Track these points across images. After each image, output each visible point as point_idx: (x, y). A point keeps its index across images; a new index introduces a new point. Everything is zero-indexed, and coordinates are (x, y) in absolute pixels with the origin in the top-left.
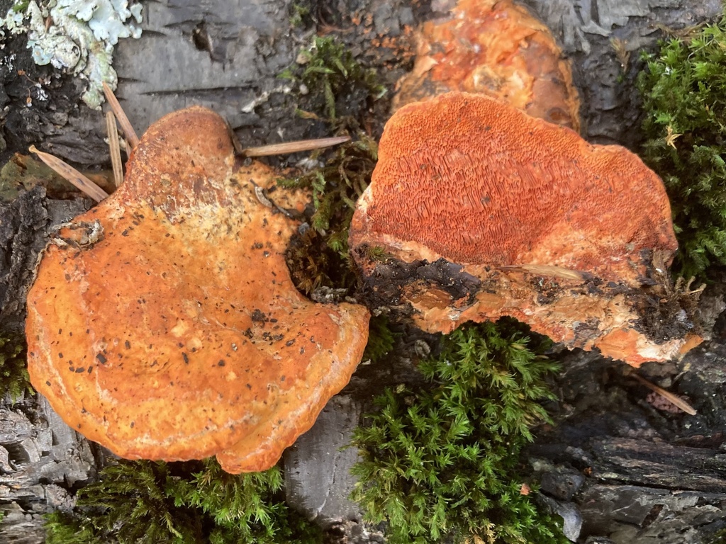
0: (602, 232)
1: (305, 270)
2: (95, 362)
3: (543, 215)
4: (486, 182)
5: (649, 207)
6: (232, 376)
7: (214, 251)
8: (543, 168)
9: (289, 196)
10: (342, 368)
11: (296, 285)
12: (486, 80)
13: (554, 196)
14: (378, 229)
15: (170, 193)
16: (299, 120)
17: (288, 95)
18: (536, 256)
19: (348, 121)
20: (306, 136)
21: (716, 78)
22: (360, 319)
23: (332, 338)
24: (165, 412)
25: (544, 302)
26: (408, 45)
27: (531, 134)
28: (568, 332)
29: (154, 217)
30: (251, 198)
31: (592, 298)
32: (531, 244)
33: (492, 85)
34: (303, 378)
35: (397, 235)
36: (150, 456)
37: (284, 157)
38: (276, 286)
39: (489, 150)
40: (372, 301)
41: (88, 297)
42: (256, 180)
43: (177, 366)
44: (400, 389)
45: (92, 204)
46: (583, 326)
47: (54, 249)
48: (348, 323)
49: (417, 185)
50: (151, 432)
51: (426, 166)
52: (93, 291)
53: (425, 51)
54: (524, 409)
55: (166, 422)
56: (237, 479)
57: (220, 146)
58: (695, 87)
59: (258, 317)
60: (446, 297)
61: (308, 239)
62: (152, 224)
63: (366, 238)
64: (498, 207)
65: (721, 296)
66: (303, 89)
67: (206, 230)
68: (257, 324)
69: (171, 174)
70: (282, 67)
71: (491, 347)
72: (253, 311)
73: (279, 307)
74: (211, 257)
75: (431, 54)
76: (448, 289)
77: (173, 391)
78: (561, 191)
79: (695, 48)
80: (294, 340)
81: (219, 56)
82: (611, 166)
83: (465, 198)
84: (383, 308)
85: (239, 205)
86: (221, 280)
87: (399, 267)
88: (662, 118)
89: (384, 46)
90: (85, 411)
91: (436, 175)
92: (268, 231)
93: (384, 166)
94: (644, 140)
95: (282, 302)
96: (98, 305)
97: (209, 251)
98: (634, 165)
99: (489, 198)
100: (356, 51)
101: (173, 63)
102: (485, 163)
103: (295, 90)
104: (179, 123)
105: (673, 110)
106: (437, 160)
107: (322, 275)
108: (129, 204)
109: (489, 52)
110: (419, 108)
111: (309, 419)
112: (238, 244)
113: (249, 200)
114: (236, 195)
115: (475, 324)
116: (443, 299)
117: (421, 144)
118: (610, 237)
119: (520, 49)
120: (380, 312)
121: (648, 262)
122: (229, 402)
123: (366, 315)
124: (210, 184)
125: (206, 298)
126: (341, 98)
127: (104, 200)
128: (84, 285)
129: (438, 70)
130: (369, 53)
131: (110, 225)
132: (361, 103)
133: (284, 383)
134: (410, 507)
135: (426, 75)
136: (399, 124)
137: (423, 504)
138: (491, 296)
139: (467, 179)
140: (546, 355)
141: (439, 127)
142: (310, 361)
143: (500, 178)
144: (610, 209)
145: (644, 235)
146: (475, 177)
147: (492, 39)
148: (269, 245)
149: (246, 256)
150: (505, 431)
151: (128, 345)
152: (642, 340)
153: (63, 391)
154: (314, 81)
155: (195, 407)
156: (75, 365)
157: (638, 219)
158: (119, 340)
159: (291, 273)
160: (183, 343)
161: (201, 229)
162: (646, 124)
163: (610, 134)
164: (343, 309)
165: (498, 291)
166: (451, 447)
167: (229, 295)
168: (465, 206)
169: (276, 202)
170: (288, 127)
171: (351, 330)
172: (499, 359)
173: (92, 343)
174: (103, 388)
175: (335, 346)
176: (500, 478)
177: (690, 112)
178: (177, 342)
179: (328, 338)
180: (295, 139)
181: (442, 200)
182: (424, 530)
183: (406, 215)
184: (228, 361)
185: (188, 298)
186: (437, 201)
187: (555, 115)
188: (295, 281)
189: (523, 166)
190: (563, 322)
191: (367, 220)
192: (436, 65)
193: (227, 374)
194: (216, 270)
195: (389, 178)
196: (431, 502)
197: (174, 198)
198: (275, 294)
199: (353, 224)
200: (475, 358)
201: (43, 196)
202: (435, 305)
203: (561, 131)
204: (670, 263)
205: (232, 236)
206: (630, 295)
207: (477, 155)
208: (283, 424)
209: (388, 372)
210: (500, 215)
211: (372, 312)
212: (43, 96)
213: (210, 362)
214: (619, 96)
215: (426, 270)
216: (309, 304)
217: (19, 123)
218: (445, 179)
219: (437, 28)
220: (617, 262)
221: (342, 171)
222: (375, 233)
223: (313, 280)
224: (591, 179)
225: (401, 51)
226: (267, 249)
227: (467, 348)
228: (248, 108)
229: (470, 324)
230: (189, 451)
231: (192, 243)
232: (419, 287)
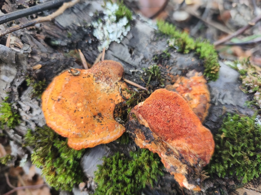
0: (192, 147)
1: (118, 112)
2: (57, 100)
3: (180, 134)
4: (171, 117)
5: (207, 149)
6: (82, 122)
7: (101, 94)
8: (187, 123)
9: (127, 94)
10: (109, 138)
11: (114, 113)
12: (188, 97)
13: (185, 131)
14: (139, 112)
15: (100, 76)
16: (140, 80)
17: (141, 73)
18: (172, 143)
19: (150, 87)
20: (139, 84)
21: (242, 129)
22: (122, 130)
23: (112, 130)
24: (62, 120)
25: (167, 154)
26: (175, 79)
27: (189, 113)
28: (169, 166)
29: (93, 78)
30: (118, 89)
31: (179, 161)
32: (173, 139)
33: (188, 99)
34: (99, 134)
35: (143, 116)
36: (53, 127)
37: (132, 85)
38: (109, 111)
39: (176, 111)
40: (127, 128)
41: (66, 86)
42: (122, 86)
43: (72, 112)
44: (122, 155)
45: (84, 68)
46: (173, 167)
47: (67, 72)
48: (118, 129)
49: (154, 108)
50: (56, 123)
51: (159, 105)
52: (68, 85)
53: (178, 82)
54: (148, 179)
55: (61, 123)
56: (71, 149)
57: (119, 74)
58: (236, 128)
59: (100, 115)
60: (144, 138)
61: (124, 105)
62: (91, 79)
63: (135, 112)
64: (170, 125)
65: (214, 183)
66: (145, 74)
67: (102, 88)
68: (98, 116)
69: (103, 72)
70: (144, 67)
71: (149, 158)
72: (100, 112)
73: (106, 116)
74: (99, 95)
75: (179, 84)
76: (146, 136)
77: (67, 116)
78: (188, 131)
79: (241, 120)
80: (103, 125)
81: (133, 57)
82: (204, 133)
83: (164, 118)
84: (129, 131)
85: (114, 88)
86: (97, 101)
87: (137, 123)
88: (224, 130)
89: (170, 76)
90: (47, 109)
91: (160, 108)
92: (116, 98)
93: (150, 99)
94: (216, 133)
95: (108, 115)
96: (67, 88)
97: (99, 93)
98: (209, 136)
99: (169, 121)
100: (163, 73)
101: (122, 53)
102: (173, 113)
103: (144, 73)
104: (113, 64)
105: (227, 130)
106: (162, 105)
107: (121, 115)
108: (89, 72)
109: (192, 91)
110: (165, 91)
111: (93, 145)
112: (107, 96)
113: (117, 89)
114: (115, 86)
115: (149, 150)
116: (143, 138)
117: (161, 100)
118: (193, 150)
119: (200, 95)
120: (128, 132)
121: (198, 162)
122: (77, 127)
123: (124, 131)
124: (110, 80)
125: (91, 102)
126: (152, 81)
127: (87, 69)
128: (67, 82)
129: (178, 88)
130: (165, 75)
131: (82, 74)
132: (156, 84)
133: (94, 132)
134: (105, 184)
135: (175, 88)
136: (159, 92)
137: (109, 185)
138: (155, 145)
139: (167, 114)
140: (162, 170)
141: (167, 98)
142: (103, 131)
143: (175, 119)
144: (198, 143)
145: (202, 155)
146: (169, 114)
147: (195, 89)
148: (114, 101)
149: (107, 100)
150: (140, 181)
151: (66, 101)
152: (185, 180)
153: (47, 102)
154: (149, 73)
155: (69, 123)
156: (53, 98)
157: (203, 150)
158: (65, 98)
159: (115, 110)
160: (77, 108)
161: (101, 88)
162: (219, 129)
163: (210, 127)
164: (120, 126)
165: (157, 144)
166: (123, 175)
167: (97, 105)
168: (162, 119)
169: (123, 93)
170: (137, 80)
171: (118, 131)
172: (149, 163)
173: (60, 95)
174: (54, 106)
175: (111, 132)
176: (131, 191)
177: (231, 133)
178: (76, 107)
179: (111, 129)
180: (136, 83)
181: (158, 115)
182: (105, 191)
183: (148, 113)
184: (84, 118)
185: (86, 99)
186: (156, 114)
187: (199, 114)
188: (114, 112)
189: (182, 120)
190: (169, 163)
191: (138, 108)
192: (178, 87)
193: (82, 121)
194: (98, 98)
195: (149, 102)
196: (111, 186)
197: (100, 78)
198: (108, 112)
199: (135, 107)
200: (143, 158)
201: (75, 61)
202: (141, 138)
203: (196, 117)
204: (204, 166)
205: (107, 94)
206: (188, 166)
207: (173, 110)
208: (87, 142)
209: (123, 149)
210: (169, 127)
211: (126, 131)
212: (90, 42)
213: (80, 116)
214: (218, 120)
215: (143, 128)
216: (113, 119)
217: (81, 44)
218: (162, 110)
219: (184, 79)
220: (191, 157)
221: (141, 95)
222: (138, 112)
223: (119, 115)
224: (197, 133)
225: (173, 79)
226: (113, 102)
227: (143, 154)
228: (131, 71)
229: (147, 149)
230: (61, 132)
231: (97, 89)
232: (139, 131)
